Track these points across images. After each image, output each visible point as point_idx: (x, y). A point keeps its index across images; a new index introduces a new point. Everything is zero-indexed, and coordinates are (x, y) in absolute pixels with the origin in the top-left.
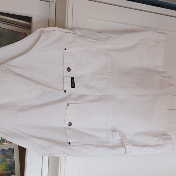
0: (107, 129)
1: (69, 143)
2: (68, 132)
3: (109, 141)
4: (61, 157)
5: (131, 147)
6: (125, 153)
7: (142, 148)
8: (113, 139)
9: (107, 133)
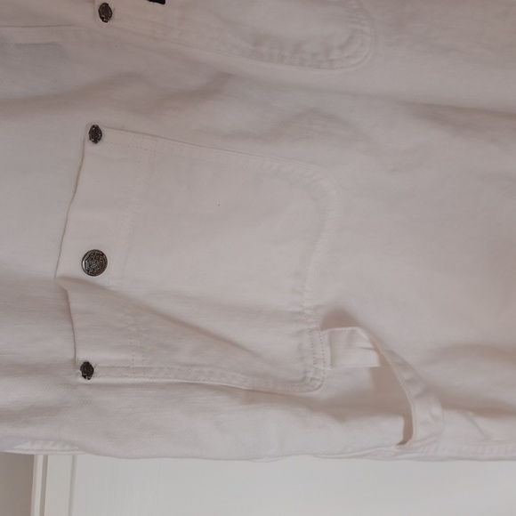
0: (299, 313)
1: (87, 370)
2: (78, 301)
3: (310, 375)
4: (46, 458)
5: (437, 410)
6: (403, 443)
7: (483, 423)
8: (332, 364)
9: (299, 333)
